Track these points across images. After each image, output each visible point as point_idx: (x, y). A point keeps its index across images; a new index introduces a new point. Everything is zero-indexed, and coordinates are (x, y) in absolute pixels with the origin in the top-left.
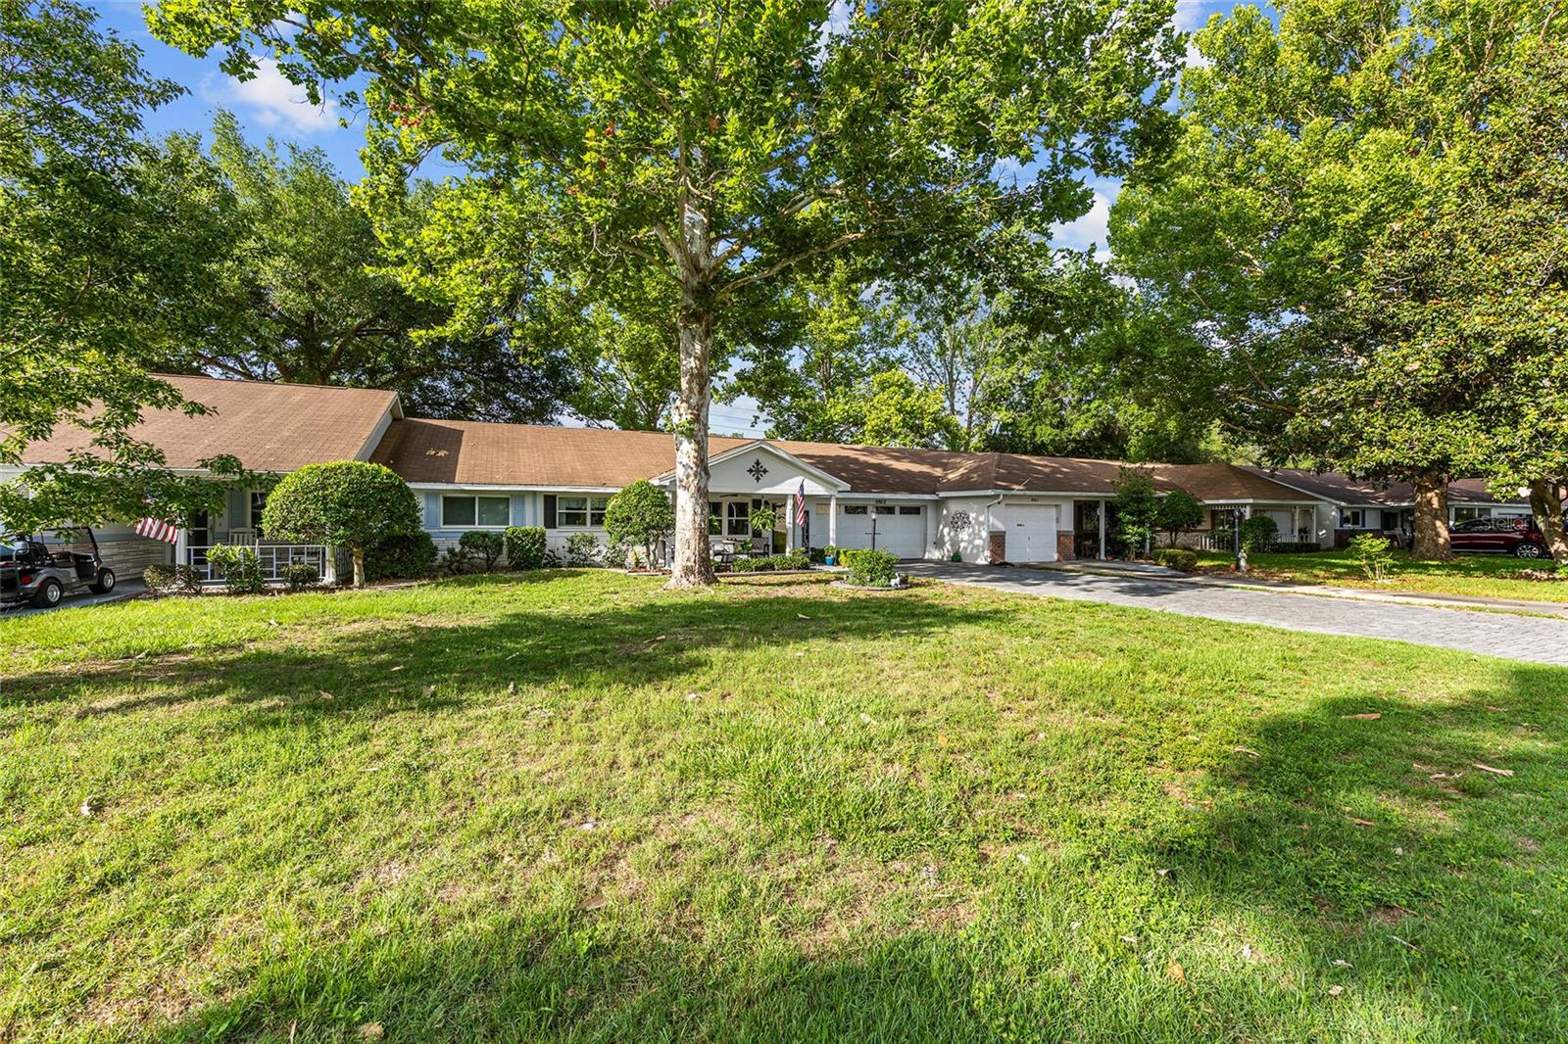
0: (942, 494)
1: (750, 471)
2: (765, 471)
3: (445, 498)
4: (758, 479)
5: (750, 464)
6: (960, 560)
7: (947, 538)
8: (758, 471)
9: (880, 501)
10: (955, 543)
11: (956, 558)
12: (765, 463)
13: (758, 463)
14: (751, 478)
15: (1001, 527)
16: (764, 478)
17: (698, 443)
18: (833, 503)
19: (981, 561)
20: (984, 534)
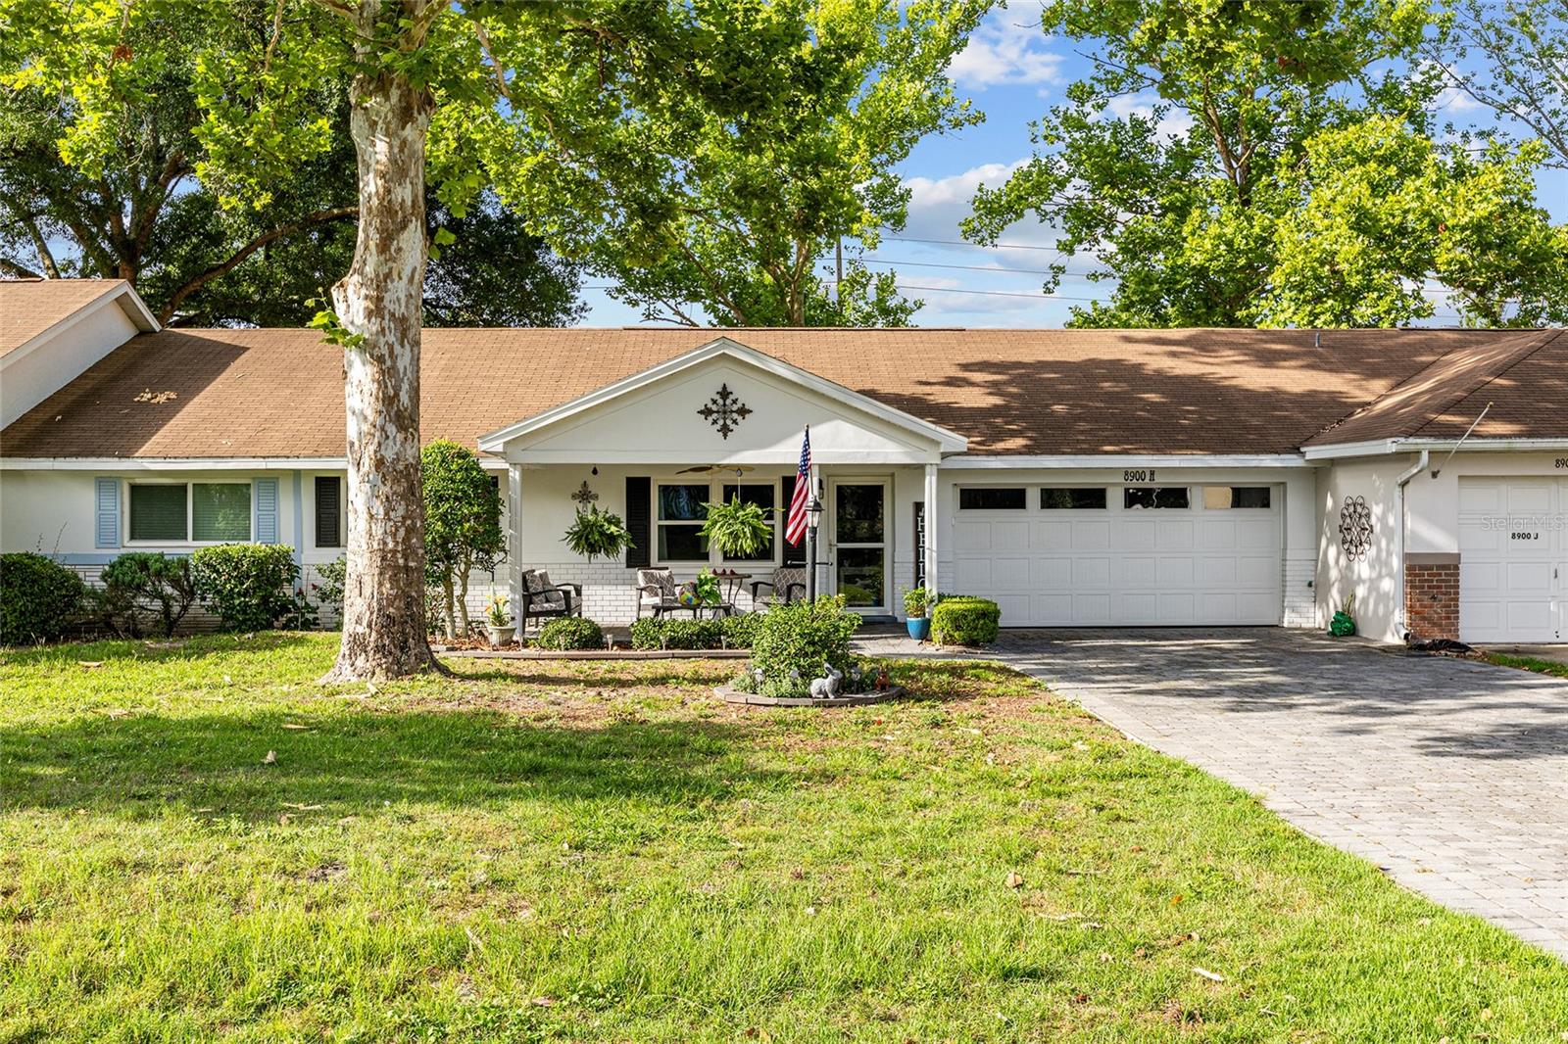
0: (1314, 452)
1: (706, 412)
2: (743, 412)
3: (136, 490)
4: (725, 430)
5: (706, 394)
6: (1353, 632)
7: (1334, 574)
8: (725, 412)
9: (1138, 474)
10: (1348, 585)
11: (1345, 626)
12: (745, 391)
13: (725, 393)
14: (708, 429)
15: (1439, 541)
16: (743, 428)
17: (380, 360)
18: (930, 482)
19: (1394, 639)
20: (1396, 563)
